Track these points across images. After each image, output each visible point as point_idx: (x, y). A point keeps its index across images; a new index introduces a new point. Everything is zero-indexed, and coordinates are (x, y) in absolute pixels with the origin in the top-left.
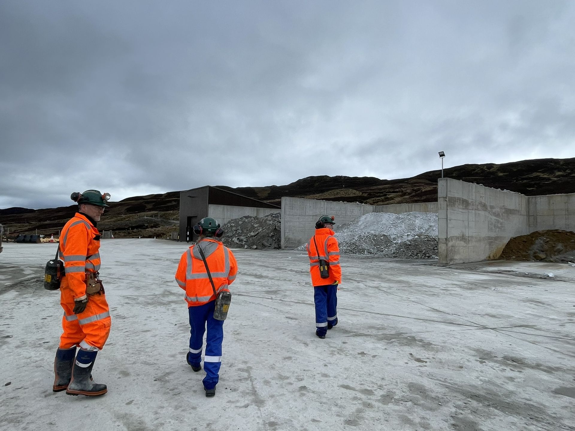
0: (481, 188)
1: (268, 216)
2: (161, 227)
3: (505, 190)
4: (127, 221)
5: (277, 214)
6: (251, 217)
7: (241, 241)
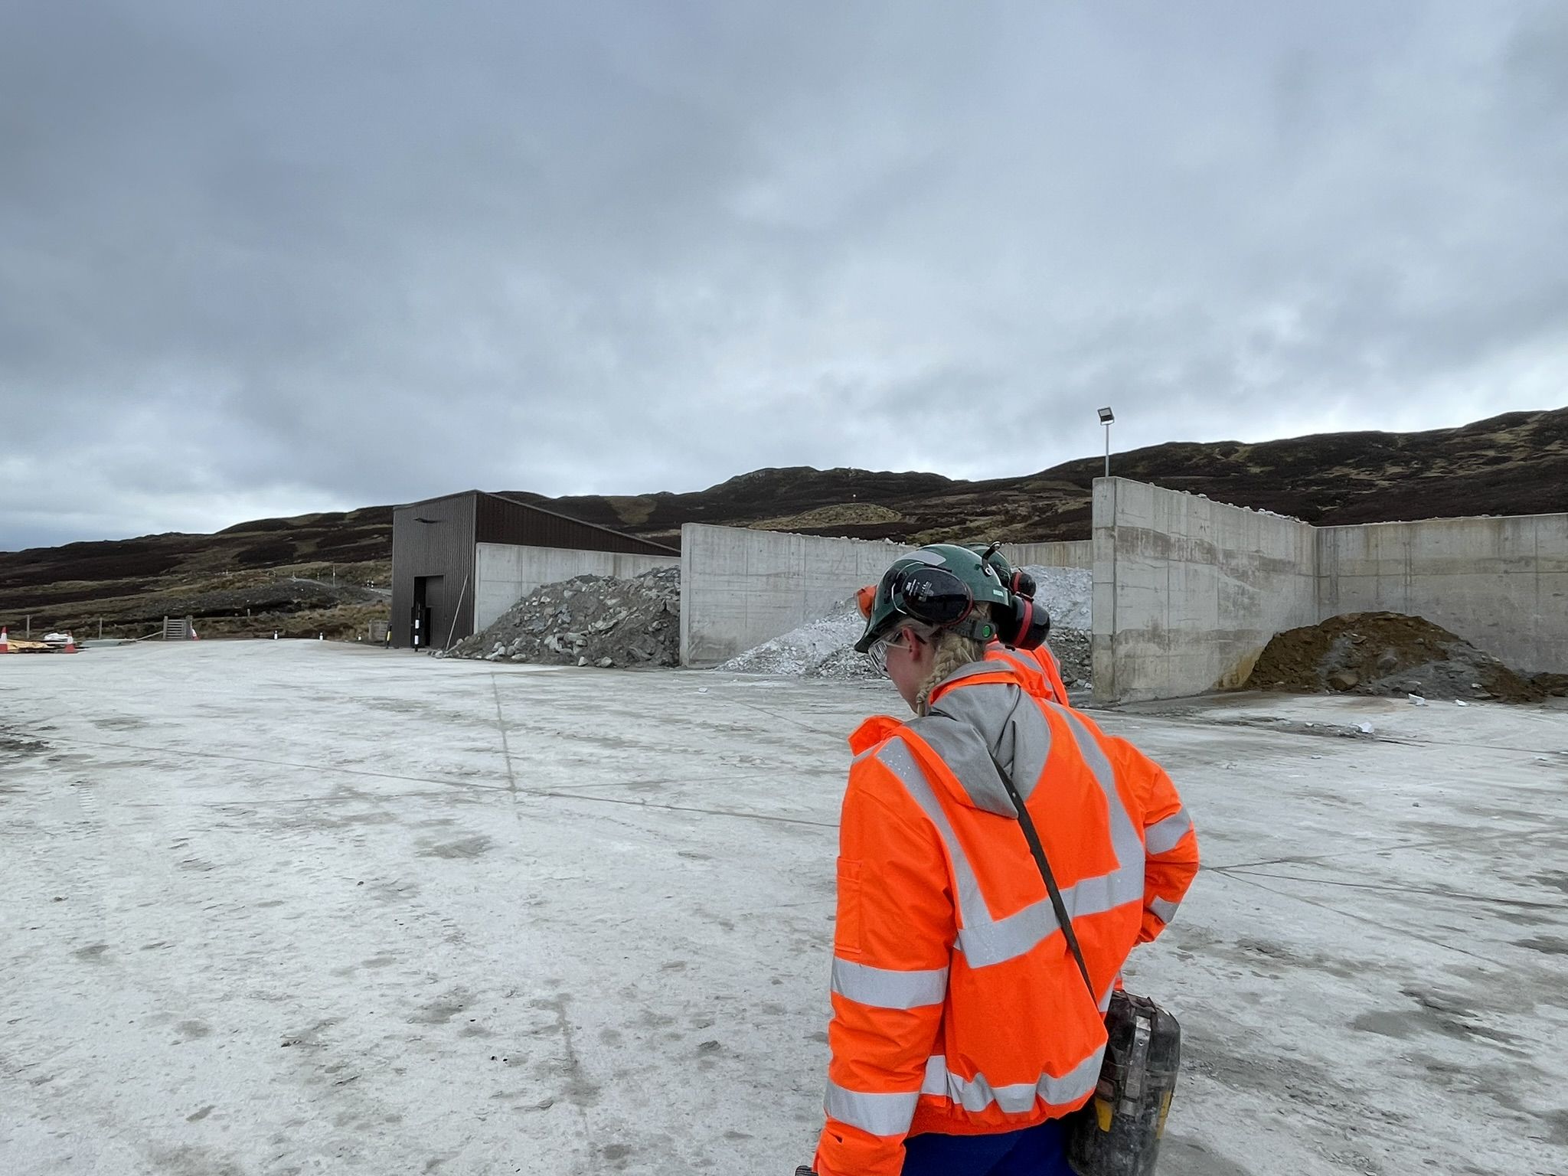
0: (1202, 504)
1: (644, 576)
2: (339, 606)
3: (1262, 512)
4: (239, 588)
5: (670, 569)
6: (597, 579)
7: (569, 644)
